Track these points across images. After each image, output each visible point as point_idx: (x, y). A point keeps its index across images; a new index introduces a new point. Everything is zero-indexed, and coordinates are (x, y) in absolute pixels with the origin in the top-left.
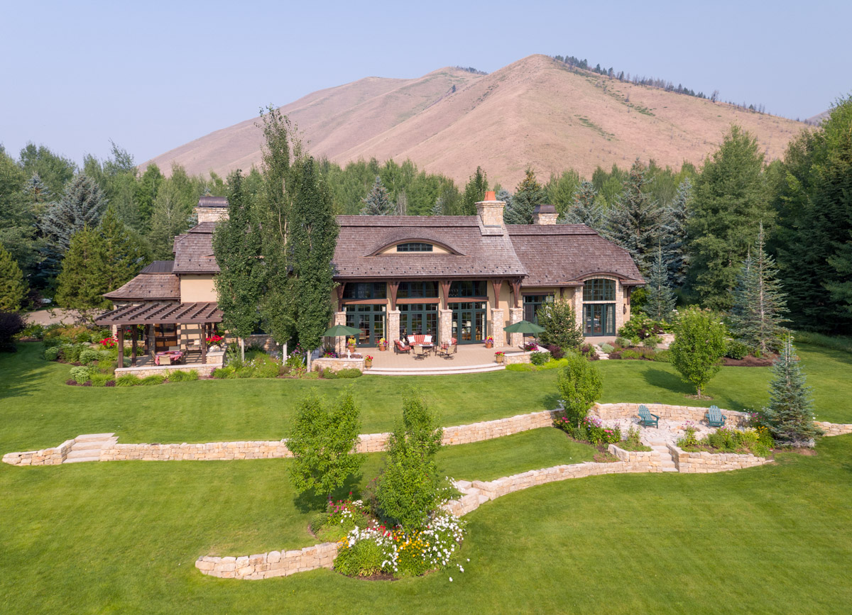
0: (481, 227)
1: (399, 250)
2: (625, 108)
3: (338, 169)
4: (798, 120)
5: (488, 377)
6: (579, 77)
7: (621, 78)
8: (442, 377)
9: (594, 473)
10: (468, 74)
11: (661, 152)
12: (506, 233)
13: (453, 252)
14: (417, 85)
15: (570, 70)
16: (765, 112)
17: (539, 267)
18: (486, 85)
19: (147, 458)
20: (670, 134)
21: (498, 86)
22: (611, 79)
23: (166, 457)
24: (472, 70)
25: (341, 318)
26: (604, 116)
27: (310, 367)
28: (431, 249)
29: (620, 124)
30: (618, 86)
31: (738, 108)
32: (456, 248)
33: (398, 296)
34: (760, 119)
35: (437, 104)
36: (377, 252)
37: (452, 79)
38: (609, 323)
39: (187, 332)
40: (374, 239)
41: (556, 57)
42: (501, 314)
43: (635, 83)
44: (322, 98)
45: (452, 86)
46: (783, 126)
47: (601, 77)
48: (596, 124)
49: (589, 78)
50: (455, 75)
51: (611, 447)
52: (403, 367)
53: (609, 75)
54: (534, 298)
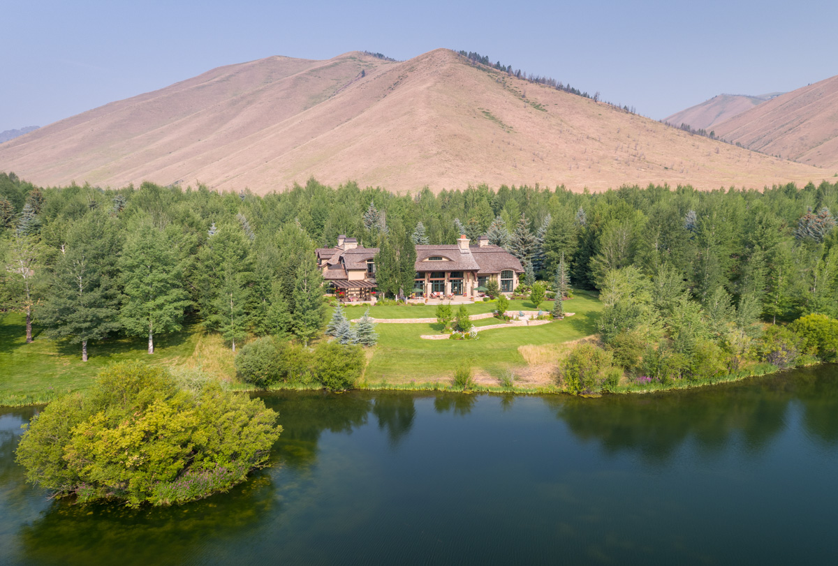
0: (460, 249)
1: (429, 259)
2: (522, 103)
5: (471, 305)
6: (480, 72)
7: (518, 75)
8: (452, 306)
9: (505, 326)
10: (376, 59)
11: (552, 144)
12: (470, 252)
14: (327, 67)
15: (473, 65)
16: (636, 113)
17: (484, 266)
18: (395, 74)
20: (560, 129)
21: (407, 76)
22: (510, 76)
24: (380, 56)
26: (504, 110)
28: (442, 259)
29: (518, 117)
30: (515, 82)
31: (615, 108)
32: (451, 259)
33: (431, 278)
34: (631, 119)
35: (348, 88)
36: (421, 260)
37: (361, 64)
38: (511, 287)
41: (461, 52)
42: (469, 284)
43: (531, 81)
44: (227, 75)
45: (362, 70)
46: (649, 126)
47: (502, 73)
48: (497, 117)
49: (490, 74)
50: (364, 60)
51: (511, 321)
52: (435, 302)
53: (508, 72)
54: (482, 278)
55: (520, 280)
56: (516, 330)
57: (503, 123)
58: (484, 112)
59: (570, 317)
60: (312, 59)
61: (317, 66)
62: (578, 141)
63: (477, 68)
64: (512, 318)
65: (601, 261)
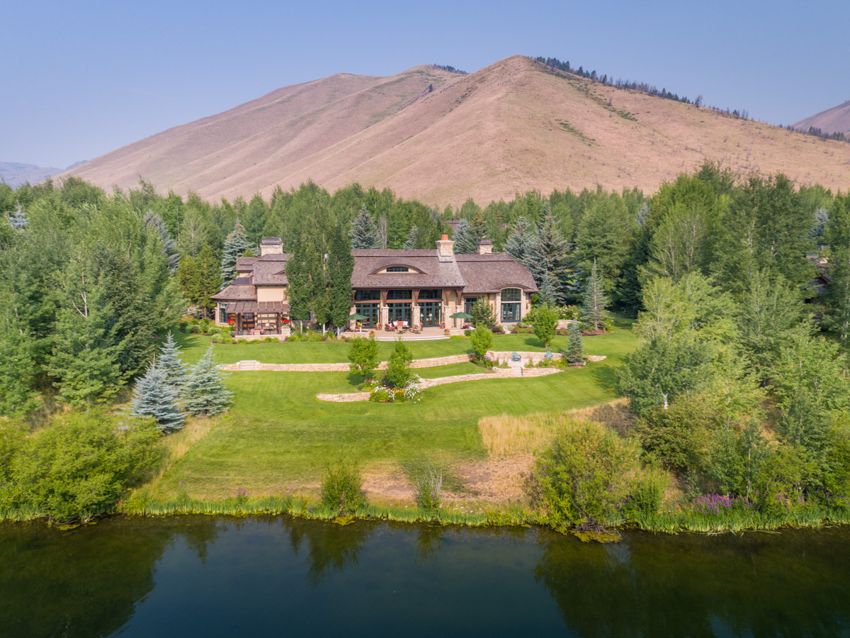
0: (439, 256)
1: (387, 271)
2: (607, 113)
3: (325, 193)
4: (781, 126)
5: (439, 342)
6: (561, 80)
7: (604, 81)
8: (413, 342)
9: (484, 378)
10: (446, 73)
11: (642, 158)
12: (454, 260)
13: (421, 272)
14: (392, 83)
15: (552, 72)
16: (748, 118)
17: (475, 281)
18: (464, 86)
19: (275, 370)
20: (652, 140)
21: (477, 88)
22: (593, 82)
23: (284, 369)
24: (450, 69)
25: (353, 311)
26: (586, 121)
27: (339, 337)
28: (407, 271)
29: (601, 128)
30: (600, 90)
31: (722, 113)
32: (423, 270)
33: (388, 299)
34: (743, 125)
35: (414, 104)
36: (375, 272)
37: (429, 78)
38: (517, 315)
39: (261, 319)
40: (372, 265)
41: (538, 58)
42: (450, 309)
43: (619, 87)
44: (289, 95)
45: (429, 85)
46: (766, 132)
47: (584, 80)
48: (577, 128)
49: (571, 81)
50: (432, 74)
51: (494, 368)
52: (392, 337)
53: (592, 78)
54: (471, 299)
55: (533, 303)
56: (497, 385)
57: (584, 135)
58: (562, 124)
59: (597, 363)
60: (377, 76)
61: (383, 82)
62: (674, 153)
63: (556, 75)
64: (497, 363)
65: (656, 272)
